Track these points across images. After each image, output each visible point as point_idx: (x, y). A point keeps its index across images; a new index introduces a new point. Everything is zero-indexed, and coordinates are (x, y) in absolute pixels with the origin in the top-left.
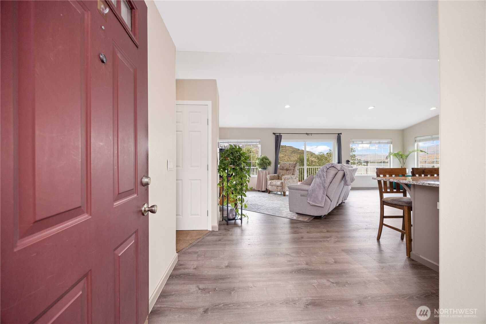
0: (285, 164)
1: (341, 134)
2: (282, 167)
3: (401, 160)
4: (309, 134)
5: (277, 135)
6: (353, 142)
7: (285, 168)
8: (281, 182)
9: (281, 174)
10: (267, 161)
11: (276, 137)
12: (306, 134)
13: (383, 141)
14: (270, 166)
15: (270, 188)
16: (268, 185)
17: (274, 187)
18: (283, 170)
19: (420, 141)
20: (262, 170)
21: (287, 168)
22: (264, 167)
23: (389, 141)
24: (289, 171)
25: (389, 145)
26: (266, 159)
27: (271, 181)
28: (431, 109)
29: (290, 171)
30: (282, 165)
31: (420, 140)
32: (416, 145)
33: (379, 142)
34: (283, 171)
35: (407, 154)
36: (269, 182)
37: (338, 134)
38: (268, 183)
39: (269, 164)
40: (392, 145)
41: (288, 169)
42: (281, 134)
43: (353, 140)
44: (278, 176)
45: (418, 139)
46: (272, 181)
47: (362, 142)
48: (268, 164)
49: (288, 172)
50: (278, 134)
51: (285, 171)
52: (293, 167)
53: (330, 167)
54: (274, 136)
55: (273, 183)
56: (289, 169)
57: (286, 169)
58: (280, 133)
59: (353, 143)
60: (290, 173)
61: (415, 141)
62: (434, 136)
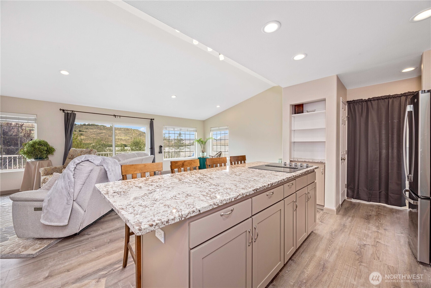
0: (76, 151)
1: (154, 119)
3: (202, 145)
4: (117, 116)
6: (166, 128)
10: (45, 147)
12: (114, 115)
13: (190, 129)
16: (41, 183)
20: (34, 160)
23: (195, 129)
25: (195, 132)
27: (45, 177)
31: (213, 130)
32: (211, 133)
33: (187, 130)
35: (205, 141)
37: (151, 119)
40: (196, 133)
42: (75, 112)
43: (166, 126)
45: (212, 129)
46: (47, 177)
47: (174, 129)
50: (69, 112)
53: (82, 161)
54: (62, 114)
58: (72, 111)
59: (166, 130)
61: (211, 130)
62: (220, 128)
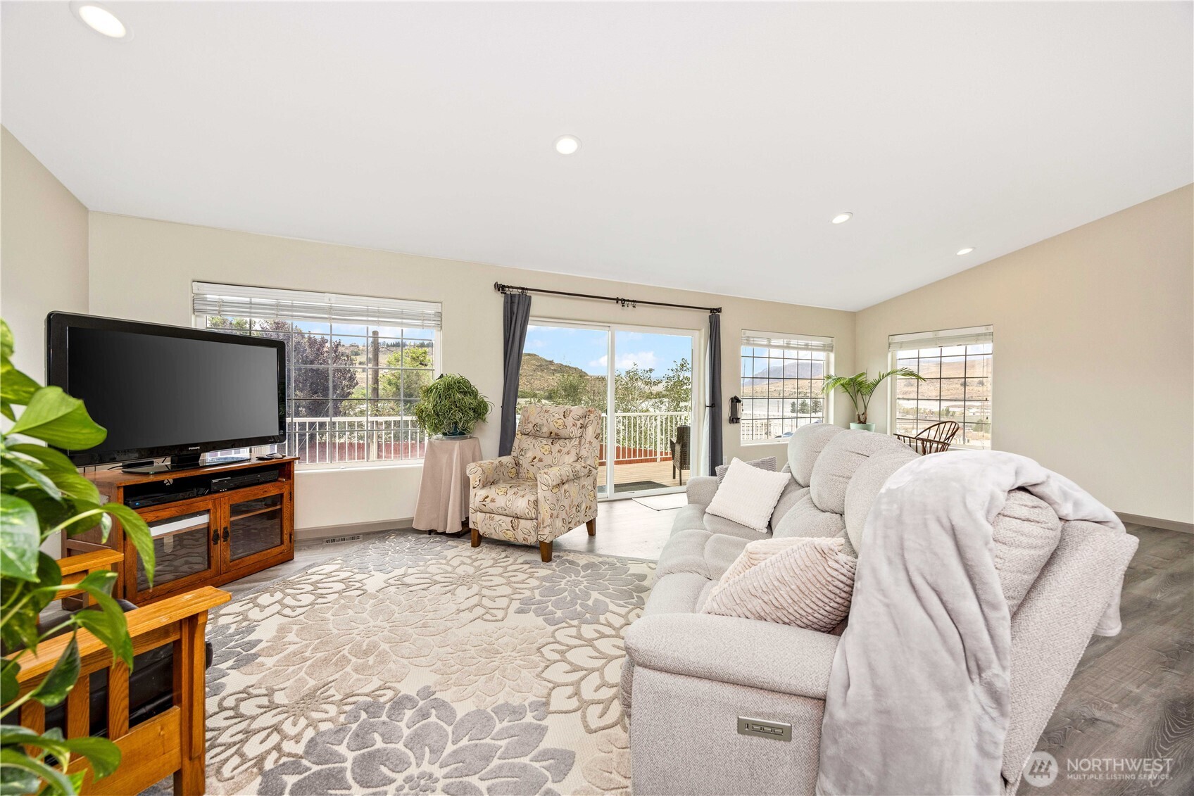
0: (547, 411)
1: (720, 310)
2: (530, 426)
3: (857, 397)
4: (628, 301)
5: (512, 296)
7: (545, 430)
8: (532, 498)
9: (530, 455)
10: (468, 399)
11: (506, 303)
12: (617, 300)
13: (814, 342)
14: (484, 420)
15: (479, 522)
16: (471, 510)
17: (497, 517)
18: (535, 437)
19: (902, 345)
20: (444, 438)
21: (555, 430)
22: (456, 427)
23: (827, 342)
24: (561, 442)
25: (826, 353)
26: (465, 393)
27: (484, 491)
28: (960, 253)
29: (567, 441)
30: (532, 419)
31: (902, 343)
32: (890, 355)
33: (807, 344)
34: (537, 443)
35: (872, 381)
36: (477, 496)
37: (712, 310)
38: (471, 500)
39: (479, 411)
40: (832, 356)
41: (557, 435)
42: (529, 293)
43: (748, 333)
44: (517, 464)
45: (898, 339)
46: (493, 491)
47: (769, 339)
48: (472, 413)
49: (556, 447)
50: (515, 292)
51: (545, 442)
52: (579, 425)
54: (498, 300)
55: (493, 501)
56: (563, 433)
57: (548, 435)
58: (523, 289)
60: (568, 453)
61: (890, 344)
62: (941, 334)
